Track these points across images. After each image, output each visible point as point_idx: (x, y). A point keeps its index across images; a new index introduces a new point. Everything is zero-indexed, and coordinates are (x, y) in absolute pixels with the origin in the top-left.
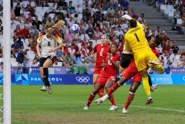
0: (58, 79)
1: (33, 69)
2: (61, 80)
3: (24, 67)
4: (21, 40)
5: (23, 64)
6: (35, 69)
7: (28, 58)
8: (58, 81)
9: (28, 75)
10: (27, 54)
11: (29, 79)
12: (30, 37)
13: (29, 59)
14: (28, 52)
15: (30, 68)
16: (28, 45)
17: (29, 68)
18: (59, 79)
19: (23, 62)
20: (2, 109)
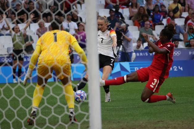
0: (176, 68)
1: (138, 54)
2: (182, 69)
3: (124, 51)
4: (118, 10)
5: (121, 46)
6: (141, 54)
7: (130, 37)
8: (177, 70)
9: (130, 64)
10: (128, 31)
11: (131, 69)
12: (132, 6)
13: (131, 39)
14: (129, 28)
15: (133, 52)
16: (129, 18)
17: (131, 53)
18: (178, 68)
19: (122, 45)
20: (88, 118)
